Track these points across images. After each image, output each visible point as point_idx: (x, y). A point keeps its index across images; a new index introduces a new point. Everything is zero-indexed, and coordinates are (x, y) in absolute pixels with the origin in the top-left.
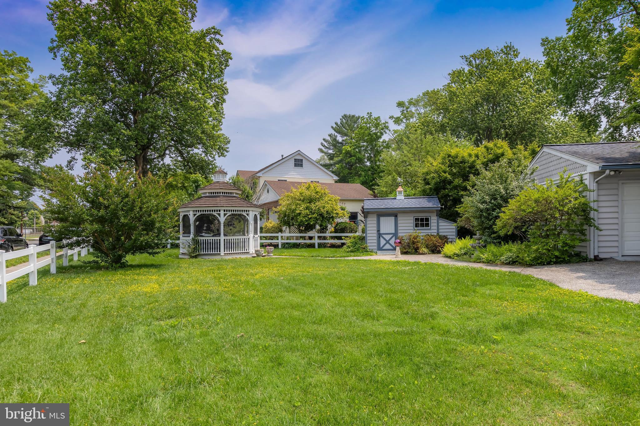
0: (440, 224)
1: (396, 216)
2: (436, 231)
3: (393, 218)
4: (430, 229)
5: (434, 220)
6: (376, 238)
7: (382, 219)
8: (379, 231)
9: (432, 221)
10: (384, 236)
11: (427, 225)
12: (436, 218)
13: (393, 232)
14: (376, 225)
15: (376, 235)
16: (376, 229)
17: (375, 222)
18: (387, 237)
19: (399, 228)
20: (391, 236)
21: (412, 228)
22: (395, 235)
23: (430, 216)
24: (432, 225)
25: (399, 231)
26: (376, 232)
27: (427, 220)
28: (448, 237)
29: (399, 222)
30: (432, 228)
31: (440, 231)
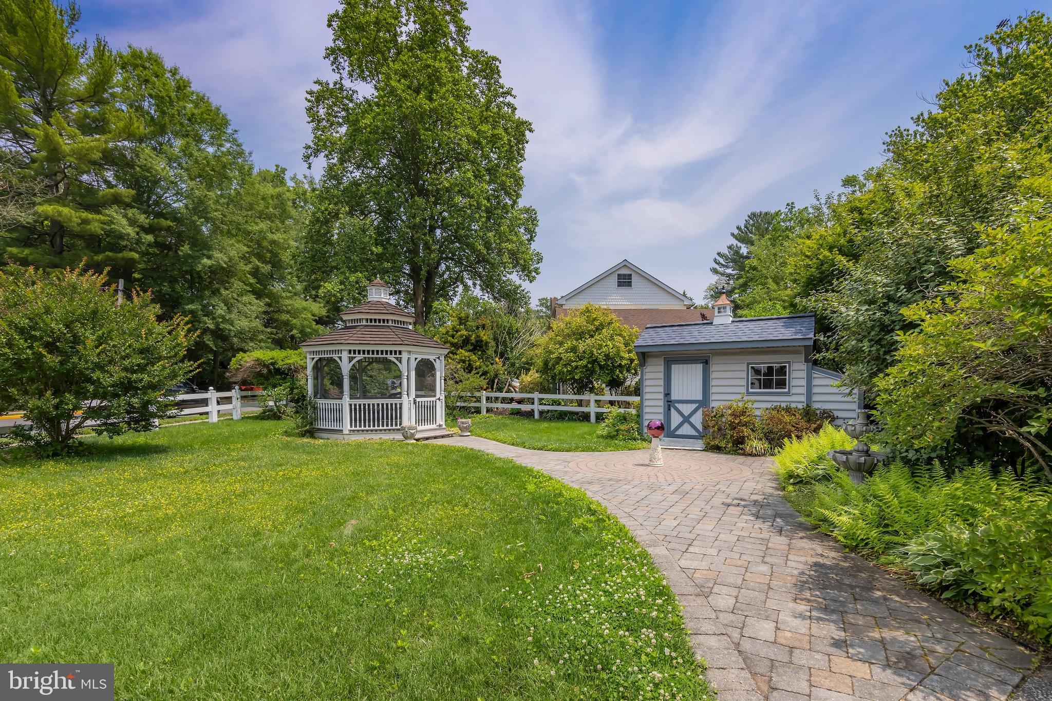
0: (815, 382)
1: (706, 362)
2: (803, 398)
3: (700, 367)
4: (788, 394)
5: (798, 373)
6: (661, 410)
7: (675, 368)
8: (667, 394)
9: (795, 374)
10: (679, 406)
11: (781, 384)
12: (803, 366)
13: (700, 397)
14: (661, 382)
15: (661, 403)
16: (661, 389)
17: (661, 375)
18: (687, 409)
19: (713, 390)
20: (694, 406)
21: (743, 390)
22: (704, 402)
23: (789, 363)
24: (794, 383)
25: (713, 397)
26: (661, 396)
27: (782, 371)
28: (836, 414)
29: (713, 375)
30: (794, 391)
31: (815, 398)
